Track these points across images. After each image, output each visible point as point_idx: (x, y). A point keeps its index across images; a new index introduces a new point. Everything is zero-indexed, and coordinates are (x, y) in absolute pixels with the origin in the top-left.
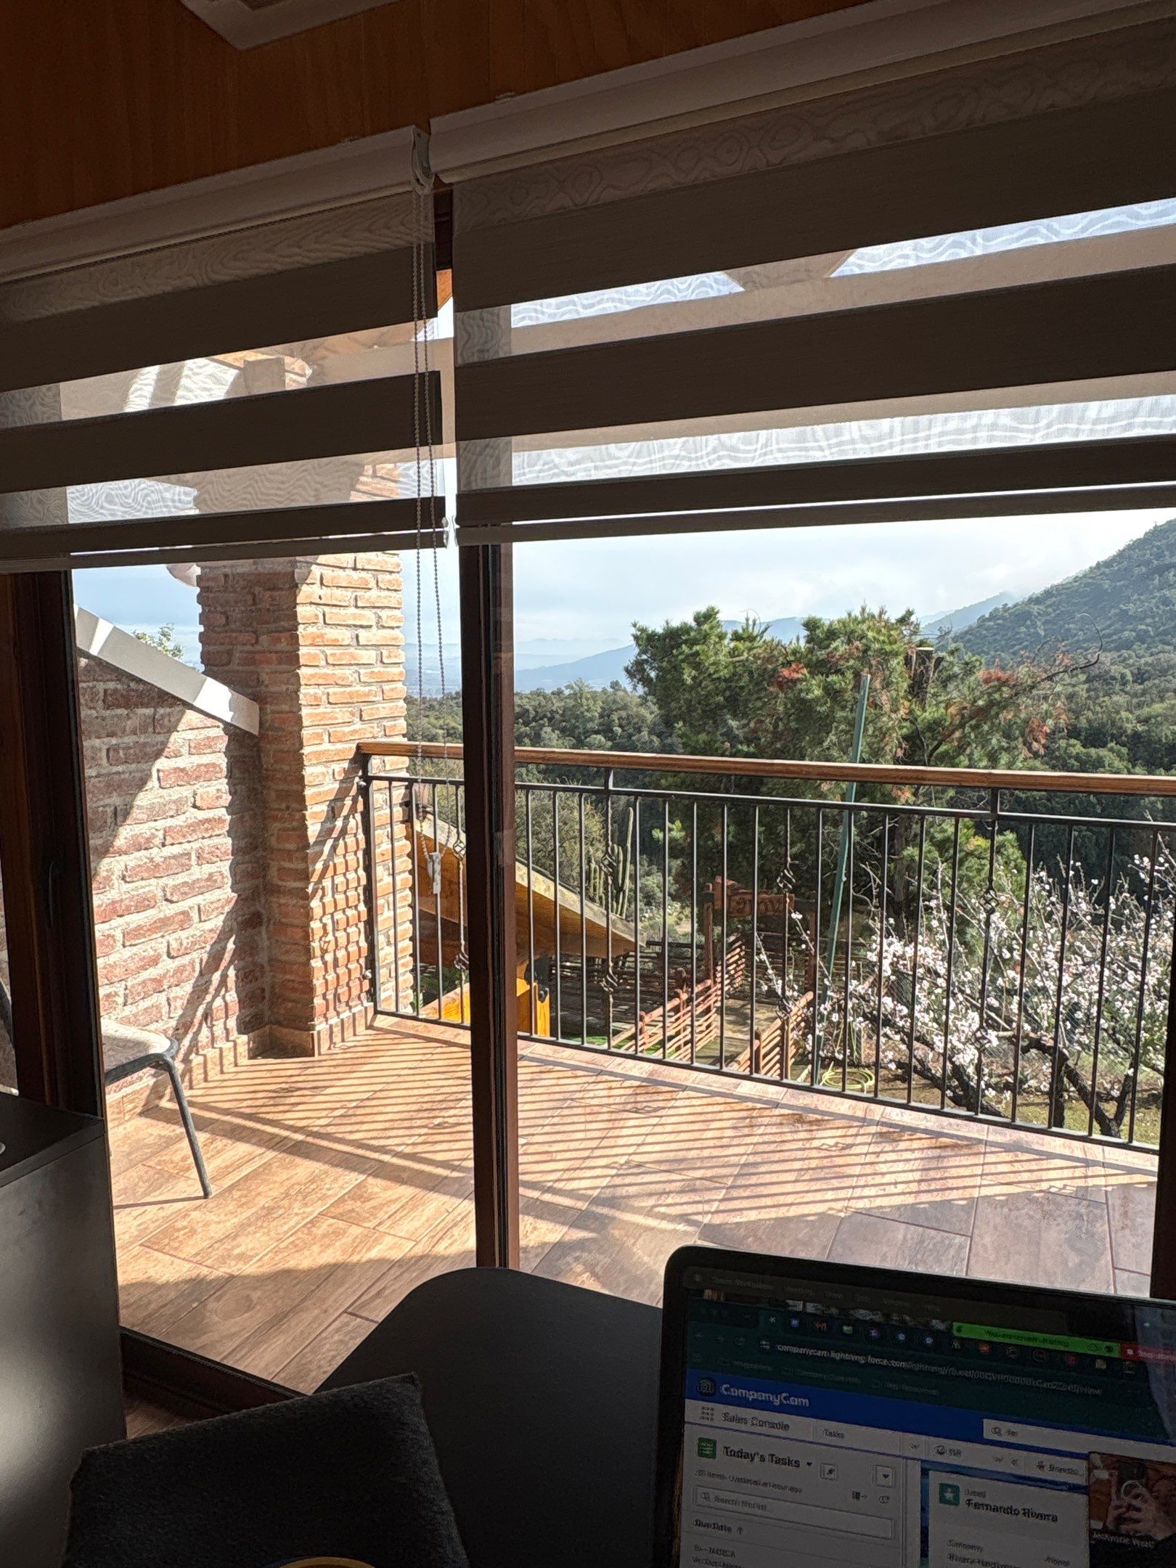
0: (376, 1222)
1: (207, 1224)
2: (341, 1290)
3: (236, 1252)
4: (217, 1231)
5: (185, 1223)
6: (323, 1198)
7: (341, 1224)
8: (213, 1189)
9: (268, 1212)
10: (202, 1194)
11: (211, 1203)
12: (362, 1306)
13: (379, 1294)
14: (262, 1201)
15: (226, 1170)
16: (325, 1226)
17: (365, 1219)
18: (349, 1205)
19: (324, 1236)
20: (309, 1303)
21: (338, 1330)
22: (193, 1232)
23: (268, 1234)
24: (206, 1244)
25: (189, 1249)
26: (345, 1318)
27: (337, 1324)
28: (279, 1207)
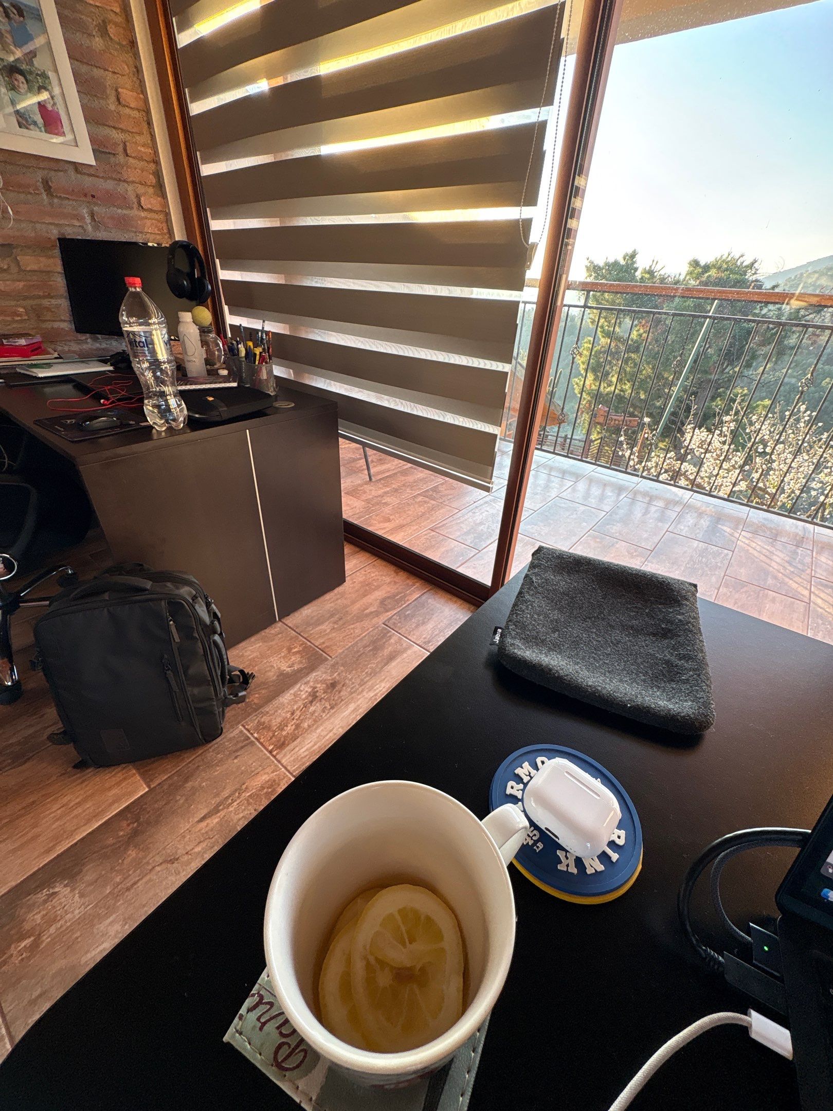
0: (442, 501)
1: (371, 490)
2: (428, 521)
3: (384, 501)
4: (374, 493)
5: (362, 488)
6: (420, 489)
7: (427, 499)
8: (373, 479)
9: (396, 490)
10: (368, 480)
11: (372, 484)
12: (436, 528)
13: (443, 525)
14: (394, 486)
15: (378, 473)
16: (420, 498)
17: (437, 499)
18: (431, 493)
19: (420, 502)
20: (414, 523)
21: (426, 535)
22: (365, 492)
23: (396, 497)
24: (371, 497)
25: (364, 497)
26: (429, 531)
27: (425, 533)
28: (401, 489)
